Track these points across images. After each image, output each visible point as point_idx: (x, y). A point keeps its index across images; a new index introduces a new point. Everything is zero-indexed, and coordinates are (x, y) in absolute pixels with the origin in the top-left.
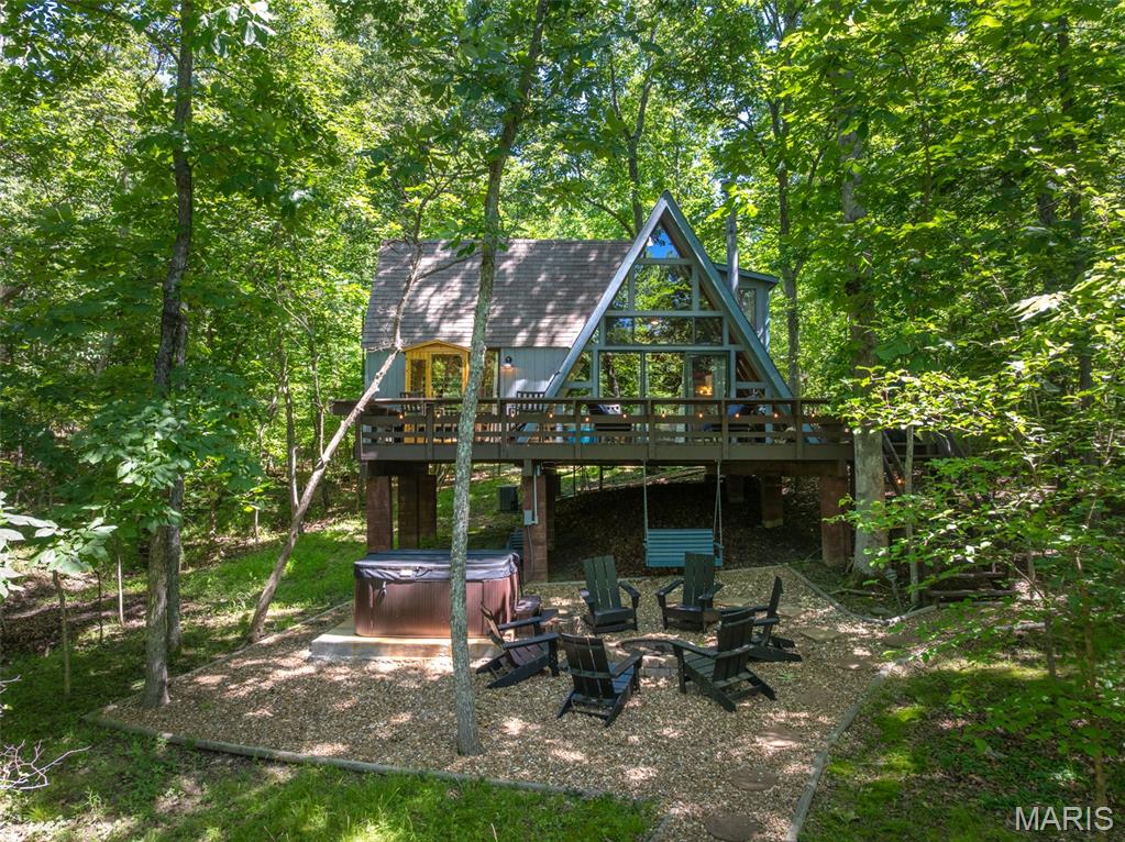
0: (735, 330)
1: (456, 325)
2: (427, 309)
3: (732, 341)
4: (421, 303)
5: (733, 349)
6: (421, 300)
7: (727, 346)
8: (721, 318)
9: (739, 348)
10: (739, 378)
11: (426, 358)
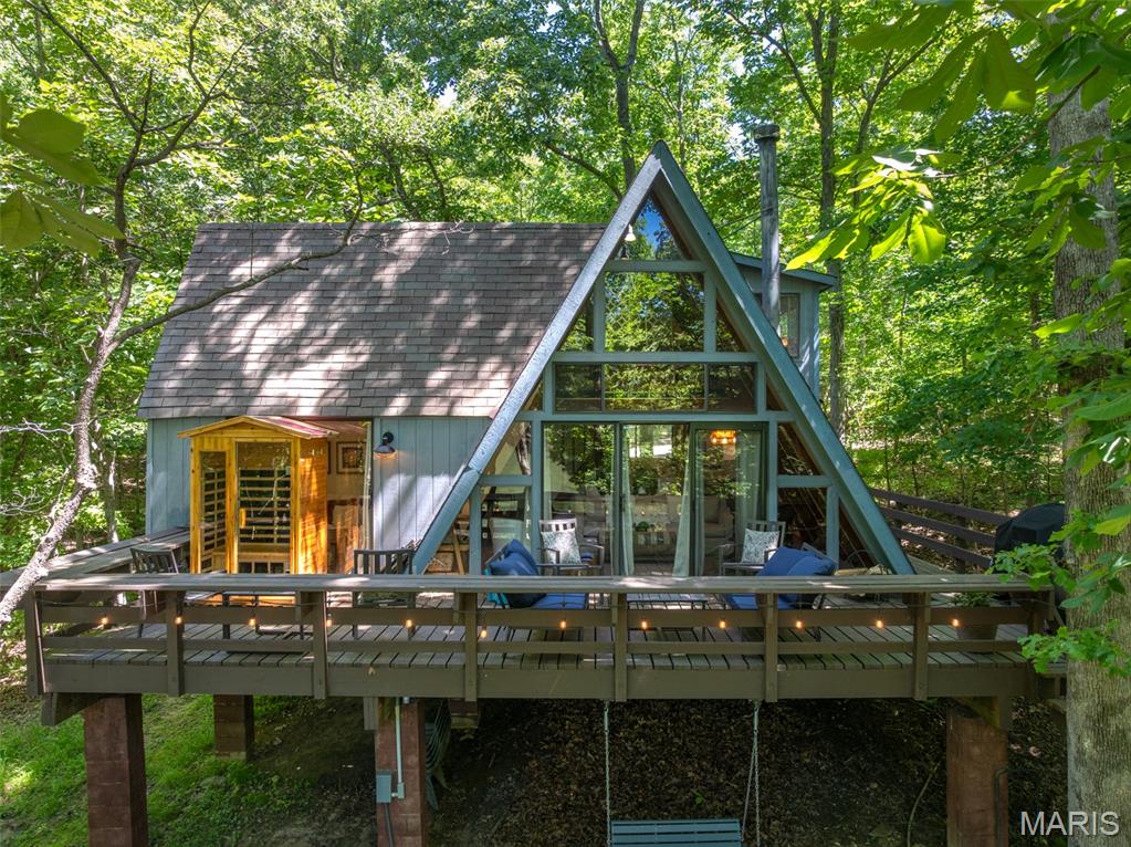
0: (775, 385)
1: (290, 383)
2: (244, 353)
3: (773, 405)
4: (234, 341)
5: (773, 418)
6: (239, 334)
7: (762, 414)
8: (753, 366)
9: (784, 417)
10: (781, 471)
11: (226, 448)
